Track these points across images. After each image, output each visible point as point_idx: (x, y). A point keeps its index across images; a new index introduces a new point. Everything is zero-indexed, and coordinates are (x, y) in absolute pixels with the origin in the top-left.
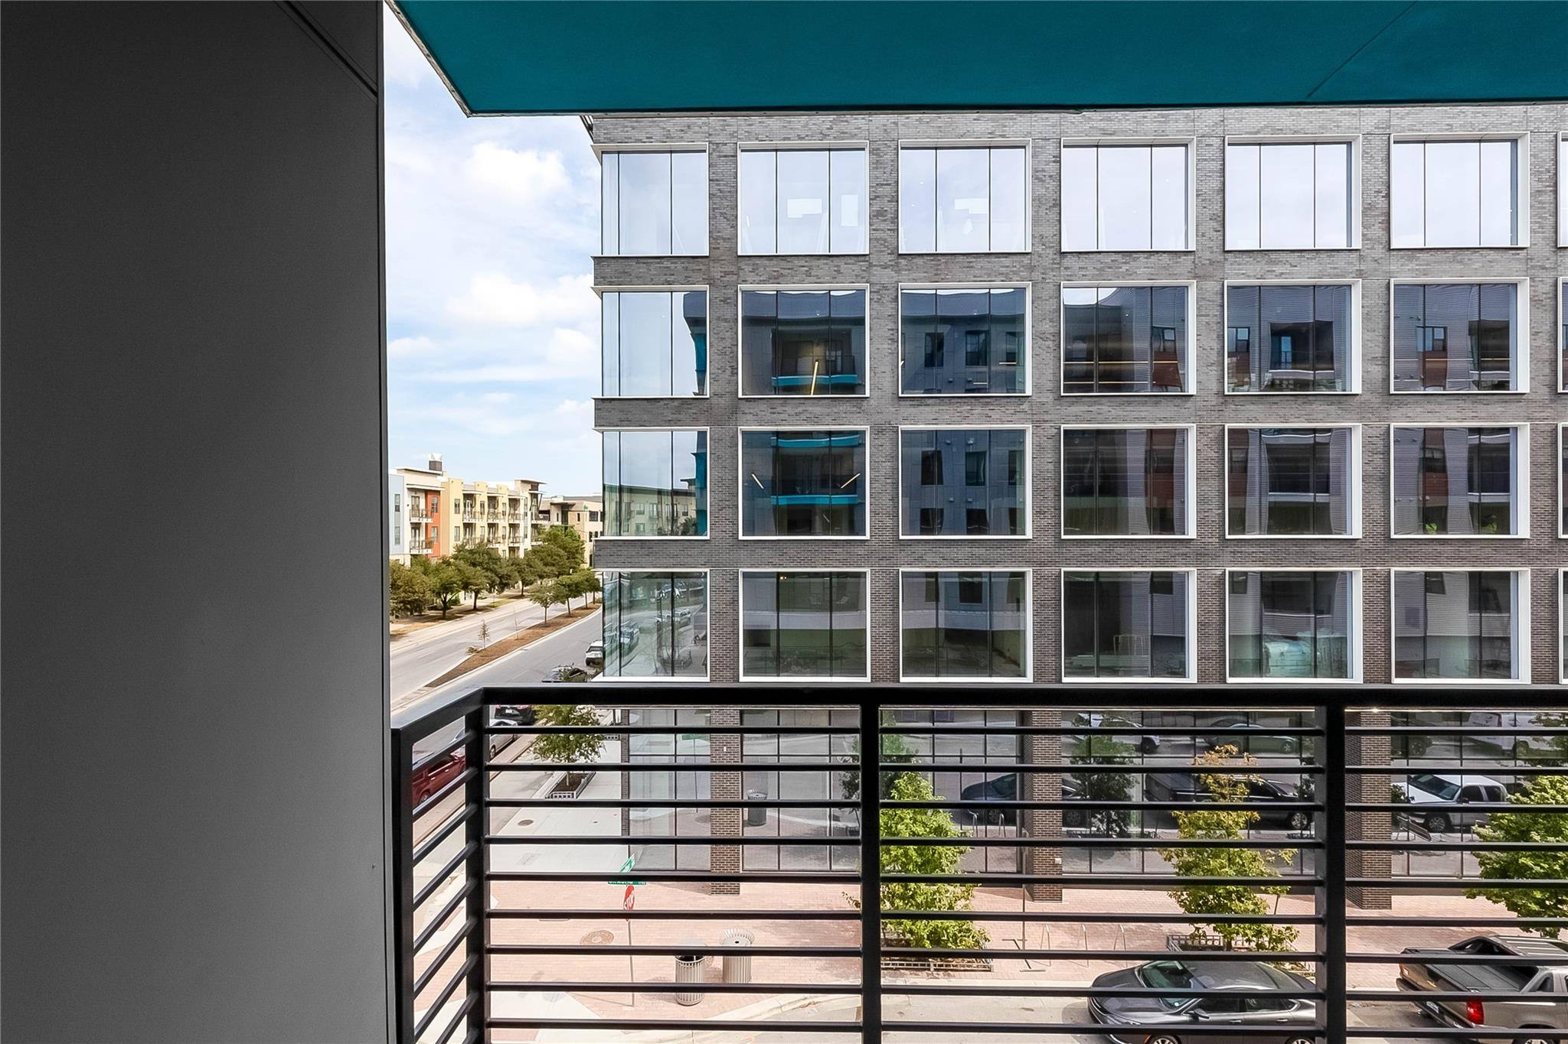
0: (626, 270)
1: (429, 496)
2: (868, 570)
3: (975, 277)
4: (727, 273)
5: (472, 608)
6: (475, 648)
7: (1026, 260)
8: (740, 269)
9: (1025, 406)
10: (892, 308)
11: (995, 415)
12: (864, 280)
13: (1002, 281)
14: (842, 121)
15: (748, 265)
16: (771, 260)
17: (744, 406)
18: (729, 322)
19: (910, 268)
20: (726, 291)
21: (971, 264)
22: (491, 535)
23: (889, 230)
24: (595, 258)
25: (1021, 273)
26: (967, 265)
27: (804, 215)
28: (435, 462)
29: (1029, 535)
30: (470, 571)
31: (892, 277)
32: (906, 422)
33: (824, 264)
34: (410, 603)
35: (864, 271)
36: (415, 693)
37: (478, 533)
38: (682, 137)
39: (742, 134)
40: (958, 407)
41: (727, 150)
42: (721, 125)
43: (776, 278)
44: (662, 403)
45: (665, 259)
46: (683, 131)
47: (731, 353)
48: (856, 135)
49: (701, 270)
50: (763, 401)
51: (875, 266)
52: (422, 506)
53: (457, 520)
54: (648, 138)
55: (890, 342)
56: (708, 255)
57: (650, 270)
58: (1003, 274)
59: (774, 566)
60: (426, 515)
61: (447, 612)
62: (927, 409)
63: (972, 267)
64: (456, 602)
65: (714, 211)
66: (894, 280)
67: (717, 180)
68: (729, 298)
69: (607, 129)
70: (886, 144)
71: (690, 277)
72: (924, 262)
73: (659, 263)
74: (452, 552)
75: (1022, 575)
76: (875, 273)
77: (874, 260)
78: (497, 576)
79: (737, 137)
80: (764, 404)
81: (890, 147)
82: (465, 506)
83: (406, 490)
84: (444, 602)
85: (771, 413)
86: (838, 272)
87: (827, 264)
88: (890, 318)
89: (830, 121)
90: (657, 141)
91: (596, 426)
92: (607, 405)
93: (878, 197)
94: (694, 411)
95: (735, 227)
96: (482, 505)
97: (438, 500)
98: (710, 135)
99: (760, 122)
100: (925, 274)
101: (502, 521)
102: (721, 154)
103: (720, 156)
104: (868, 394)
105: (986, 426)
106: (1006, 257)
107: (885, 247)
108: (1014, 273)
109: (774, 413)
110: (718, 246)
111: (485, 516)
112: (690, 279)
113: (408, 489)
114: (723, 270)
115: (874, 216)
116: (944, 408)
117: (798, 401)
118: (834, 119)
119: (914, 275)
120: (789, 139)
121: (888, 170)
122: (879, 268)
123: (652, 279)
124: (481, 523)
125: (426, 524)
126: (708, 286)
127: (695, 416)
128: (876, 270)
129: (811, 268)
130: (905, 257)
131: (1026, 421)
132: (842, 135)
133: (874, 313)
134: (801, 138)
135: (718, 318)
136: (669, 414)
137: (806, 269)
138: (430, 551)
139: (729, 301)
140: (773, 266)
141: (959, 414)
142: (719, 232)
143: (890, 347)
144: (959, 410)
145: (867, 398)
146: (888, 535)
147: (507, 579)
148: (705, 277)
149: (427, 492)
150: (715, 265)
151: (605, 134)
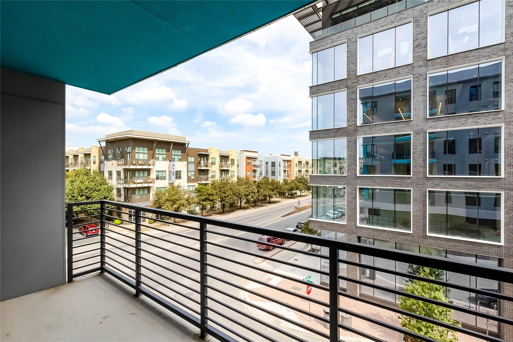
0: (319, 89)
1: (288, 162)
2: (412, 189)
3: (469, 61)
4: (353, 83)
5: (300, 195)
6: (297, 207)
7: (501, 47)
8: (358, 80)
9: (501, 115)
10: (424, 83)
11: (480, 121)
12: (411, 74)
13: (486, 59)
14: (401, 14)
15: (361, 78)
16: (371, 74)
17: (359, 129)
18: (354, 100)
19: (433, 64)
20: (353, 89)
21: (467, 56)
22: (307, 174)
23: (422, 51)
24: (310, 87)
25: (498, 54)
26: (465, 56)
27: (384, 55)
28: (296, 152)
29: (503, 176)
30: (298, 184)
31: (424, 70)
32: (431, 128)
33: (392, 71)
34: (281, 193)
35: (410, 70)
36: (278, 218)
37: (303, 173)
38: (338, 40)
39: (359, 32)
40: (459, 120)
41: (354, 40)
42: (351, 32)
43: (372, 81)
44: (330, 130)
45: (332, 83)
46: (338, 38)
47: (355, 110)
48: (407, 18)
49: (344, 84)
50: (367, 126)
51: (416, 67)
52: (286, 165)
53: (296, 169)
54: (326, 44)
55: (423, 96)
56: (346, 78)
57: (327, 87)
58: (486, 56)
59: (371, 186)
60: (288, 168)
61: (292, 196)
62: (442, 122)
63: (468, 57)
64: (296, 193)
65: (349, 62)
66: (425, 71)
67: (350, 51)
68: (354, 91)
69: (314, 45)
70: (421, 17)
71: (340, 87)
72: (441, 61)
73: (330, 84)
74: (295, 179)
75: (500, 194)
76: (415, 70)
77: (415, 65)
78: (307, 186)
79: (357, 34)
80: (367, 127)
81: (423, 17)
82: (299, 165)
83: (282, 161)
84: (292, 193)
85: (370, 130)
86: (399, 73)
87: (394, 71)
88: (423, 87)
89: (395, 16)
90: (329, 44)
91: (310, 140)
92: (313, 133)
93: (417, 39)
94: (341, 132)
95: (356, 66)
96: (304, 165)
97: (291, 163)
98: (347, 36)
99: (366, 26)
100: (442, 65)
101: (310, 169)
102: (352, 42)
103: (351, 43)
104: (412, 119)
105: (476, 127)
106: (488, 48)
107: (421, 58)
108: (494, 54)
109: (371, 130)
110: (350, 74)
111: (305, 168)
112: (340, 88)
113: (283, 160)
114: (352, 82)
115: (415, 47)
116: (450, 121)
117: (381, 125)
118: (397, 15)
119: (435, 67)
120: (378, 28)
121: (422, 27)
122: (418, 68)
123: (327, 90)
124: (304, 170)
125: (288, 170)
126: (346, 89)
127: (341, 134)
128: (416, 69)
129: (387, 74)
130: (431, 60)
131: (501, 122)
132: (401, 19)
133: (415, 86)
134: (382, 26)
135: (350, 99)
136: (333, 134)
137: (384, 75)
138: (288, 178)
139: (354, 92)
140: (371, 77)
141: (459, 123)
142: (351, 69)
143: (423, 99)
144: (459, 121)
145: (412, 120)
146: (421, 175)
147: (310, 187)
148: (345, 86)
149: (288, 161)
150: (349, 81)
151: (313, 47)
